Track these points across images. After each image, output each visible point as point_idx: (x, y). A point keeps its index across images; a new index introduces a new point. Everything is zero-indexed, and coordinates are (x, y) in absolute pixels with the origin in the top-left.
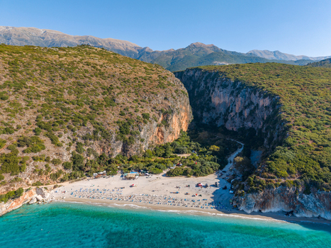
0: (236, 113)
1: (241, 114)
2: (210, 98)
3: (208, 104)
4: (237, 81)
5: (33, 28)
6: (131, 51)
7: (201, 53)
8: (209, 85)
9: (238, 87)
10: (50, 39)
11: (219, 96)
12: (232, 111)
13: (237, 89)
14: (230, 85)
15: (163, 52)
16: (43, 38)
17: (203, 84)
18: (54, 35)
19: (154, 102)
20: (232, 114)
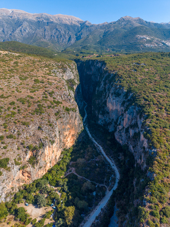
0: (124, 127)
1: (127, 131)
2: (106, 101)
3: (104, 107)
4: (129, 91)
5: (4, 9)
6: (74, 25)
7: (128, 26)
8: (107, 87)
9: (129, 98)
10: (16, 17)
11: (113, 104)
12: (120, 124)
13: (128, 101)
14: (122, 95)
15: (98, 25)
16: (11, 17)
17: (102, 83)
18: (19, 14)
19: (24, 136)
20: (120, 127)
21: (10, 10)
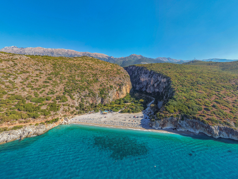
0: (151, 85)
1: (153, 85)
2: (140, 78)
3: (139, 81)
4: (151, 71)
6: (105, 58)
7: (135, 59)
8: (139, 73)
9: (152, 73)
11: (144, 78)
14: (148, 73)
16: (67, 53)
17: (136, 72)
18: (72, 52)
19: (115, 80)
20: (149, 85)
21: (67, 50)
